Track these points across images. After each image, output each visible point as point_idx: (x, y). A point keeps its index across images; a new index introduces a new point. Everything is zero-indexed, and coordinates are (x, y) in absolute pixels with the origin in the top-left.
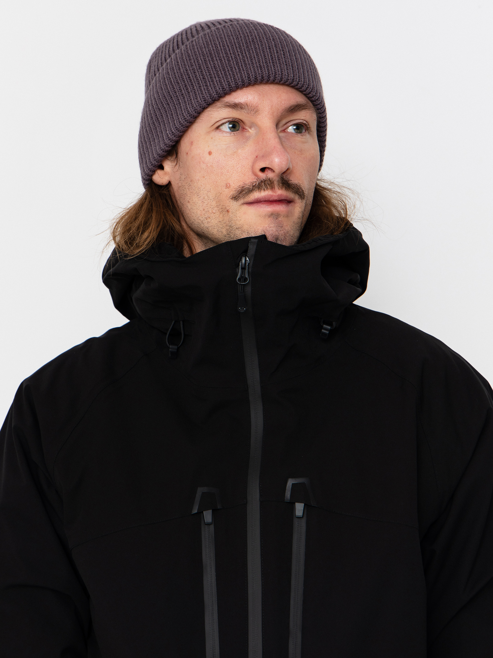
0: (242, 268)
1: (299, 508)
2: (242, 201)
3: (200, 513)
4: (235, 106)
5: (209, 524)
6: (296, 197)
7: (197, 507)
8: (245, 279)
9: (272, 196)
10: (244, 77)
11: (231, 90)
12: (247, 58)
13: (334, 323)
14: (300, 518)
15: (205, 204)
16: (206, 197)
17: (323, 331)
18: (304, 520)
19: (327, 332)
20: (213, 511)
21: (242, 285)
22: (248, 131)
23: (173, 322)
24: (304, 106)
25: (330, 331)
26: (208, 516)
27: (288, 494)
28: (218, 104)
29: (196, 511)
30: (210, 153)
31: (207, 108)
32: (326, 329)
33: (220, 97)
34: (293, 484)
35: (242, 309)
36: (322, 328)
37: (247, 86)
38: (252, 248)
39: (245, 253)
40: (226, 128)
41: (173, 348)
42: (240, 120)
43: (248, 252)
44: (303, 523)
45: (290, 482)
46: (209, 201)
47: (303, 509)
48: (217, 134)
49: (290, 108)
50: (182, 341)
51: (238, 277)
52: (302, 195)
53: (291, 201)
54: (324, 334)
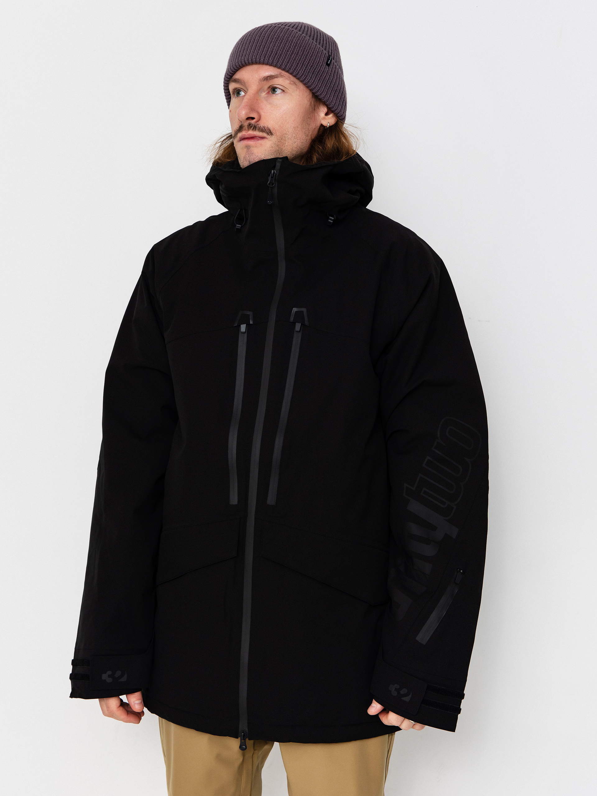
0: (271, 177)
1: (298, 326)
3: (239, 326)
5: (243, 333)
7: (237, 322)
8: (273, 184)
14: (299, 332)
17: (329, 220)
20: (247, 324)
21: (271, 187)
23: (239, 210)
25: (333, 220)
26: (243, 328)
27: (292, 319)
29: (236, 325)
32: (331, 220)
34: (296, 311)
35: (270, 202)
38: (278, 165)
39: (274, 168)
41: (238, 226)
43: (276, 167)
44: (300, 335)
45: (295, 309)
47: (300, 326)
50: (244, 223)
51: (268, 183)
52: (270, 133)
53: (263, 138)
54: (330, 222)
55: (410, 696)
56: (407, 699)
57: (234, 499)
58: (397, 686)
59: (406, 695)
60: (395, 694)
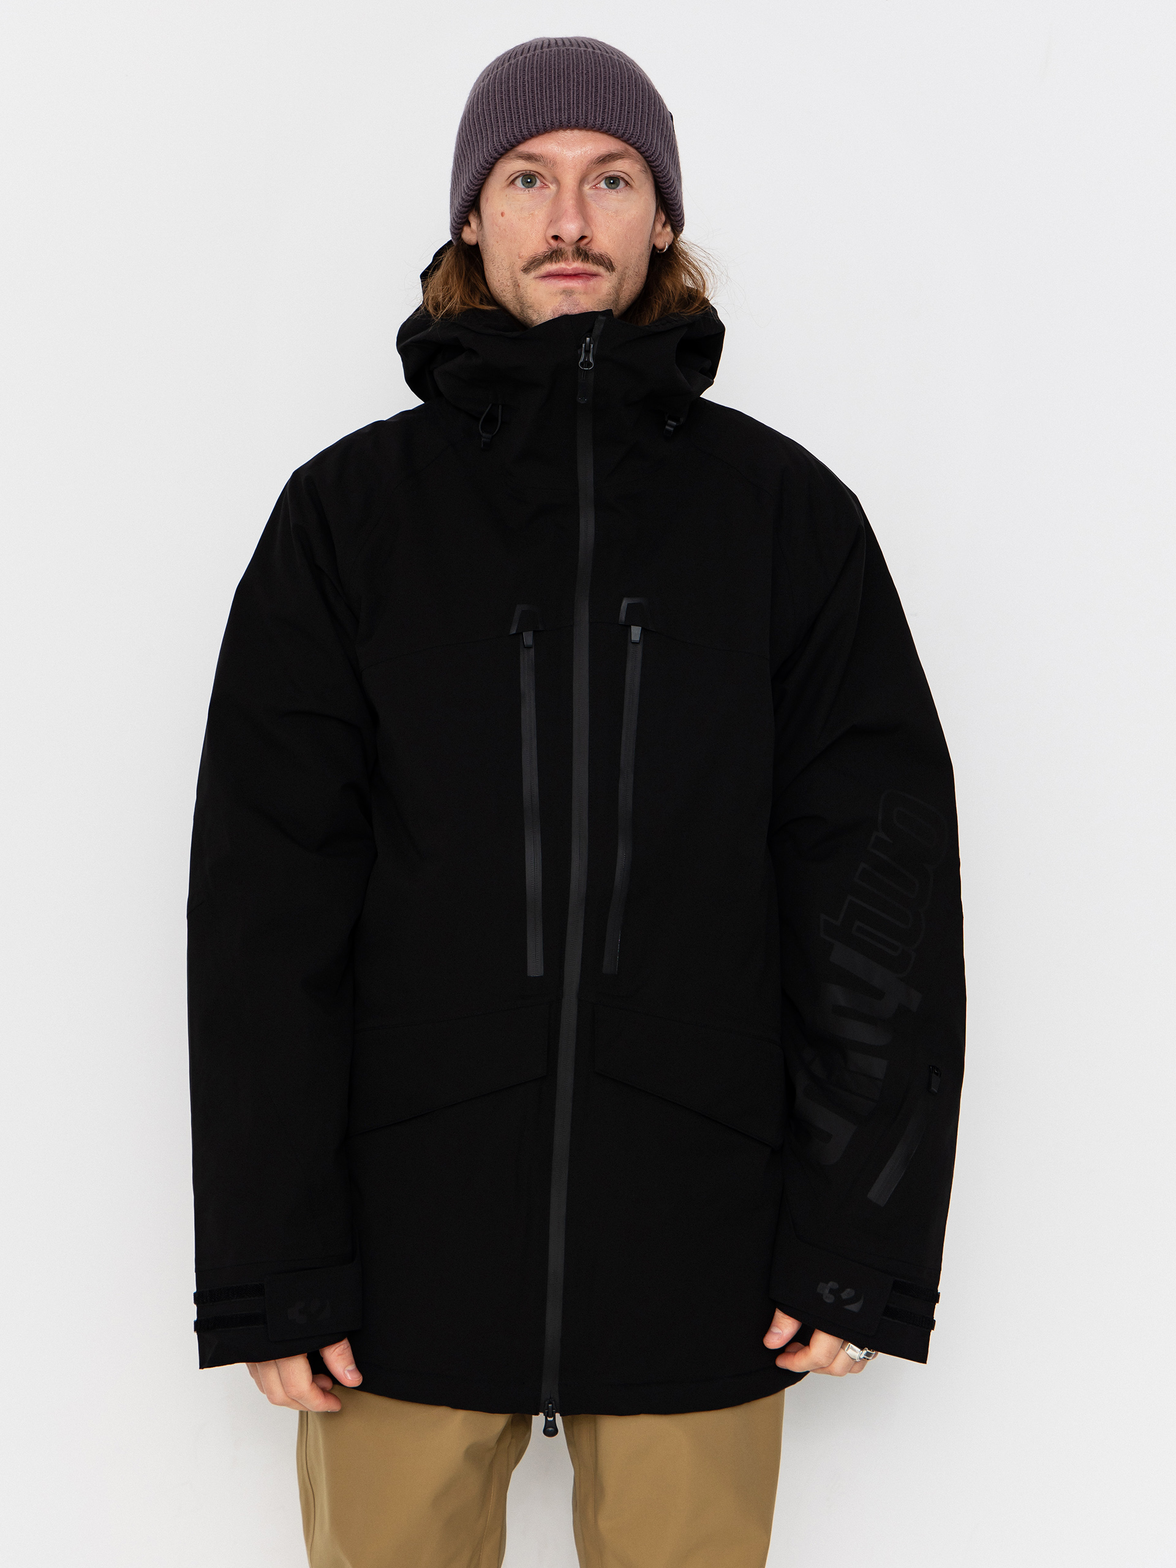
0: (585, 351)
1: (636, 632)
2: (533, 274)
3: (519, 634)
4: (529, 157)
5: (529, 647)
6: (601, 270)
7: (516, 627)
8: (589, 364)
9: (565, 269)
10: (538, 122)
11: (525, 139)
12: (546, 98)
13: (682, 420)
14: (637, 642)
15: (500, 274)
16: (500, 266)
17: (667, 427)
18: (640, 647)
19: (672, 429)
20: (534, 632)
21: (584, 370)
22: (549, 187)
23: (490, 406)
24: (619, 155)
25: (675, 427)
26: (528, 638)
27: (623, 616)
28: (511, 154)
29: (514, 632)
30: (502, 214)
31: (499, 158)
32: (670, 426)
33: (511, 147)
34: (628, 604)
35: (582, 401)
36: (666, 423)
37: (543, 134)
40: (519, 182)
41: (486, 436)
42: (537, 172)
43: (593, 331)
44: (640, 649)
45: (625, 603)
46: (503, 271)
47: (640, 632)
48: (511, 191)
49: (599, 158)
50: (498, 429)
51: (581, 360)
52: (610, 266)
53: (594, 275)
54: (668, 431)
55: (861, 1301)
56: (854, 1307)
57: (535, 967)
58: (832, 1284)
59: (851, 1301)
60: (829, 1299)
